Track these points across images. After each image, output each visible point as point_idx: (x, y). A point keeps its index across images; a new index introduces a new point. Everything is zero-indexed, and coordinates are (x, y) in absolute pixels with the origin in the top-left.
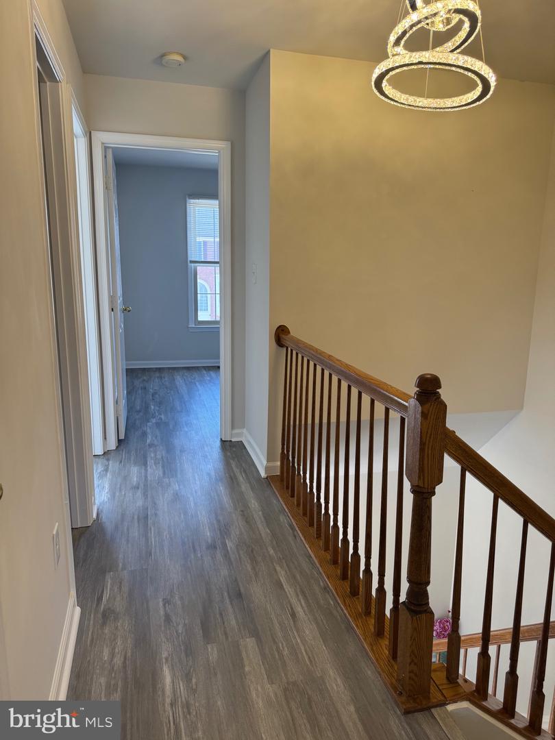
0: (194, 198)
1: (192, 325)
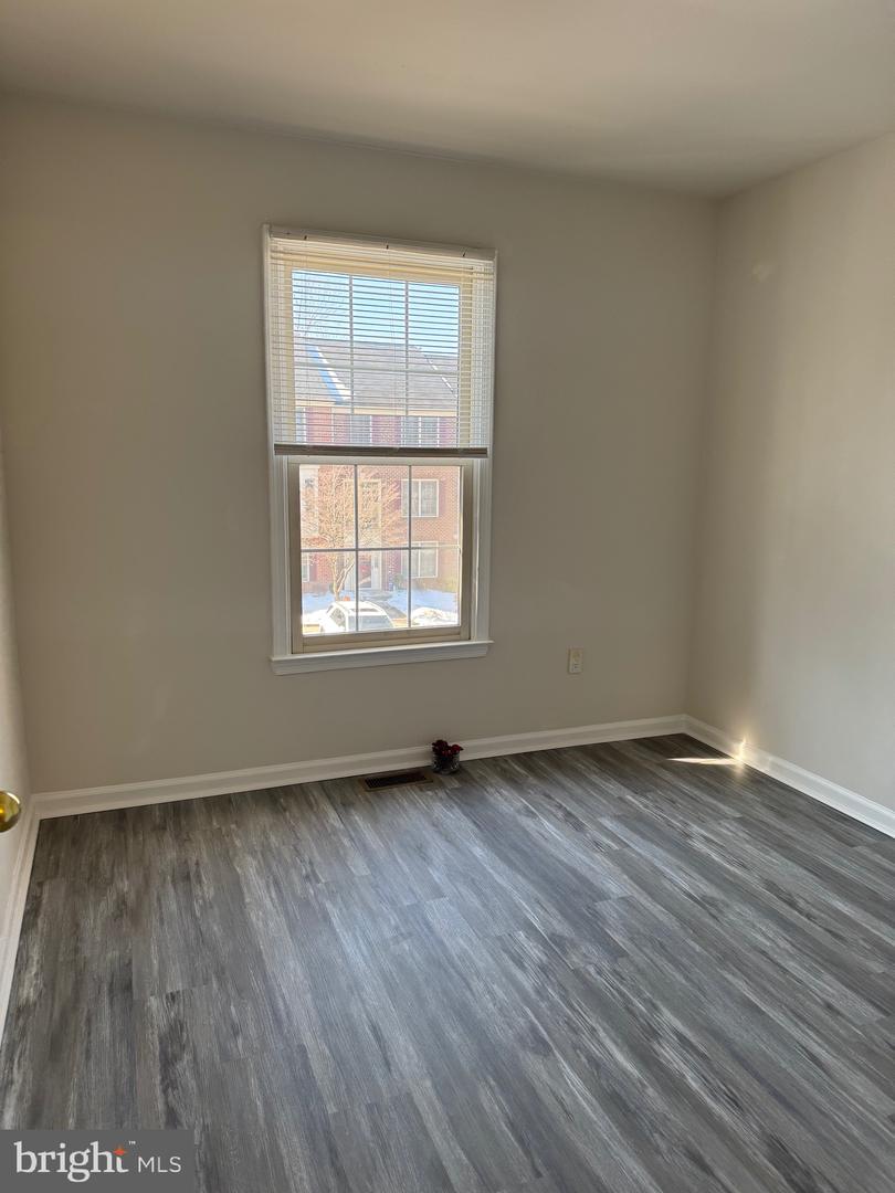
0: (288, 235)
1: (282, 655)
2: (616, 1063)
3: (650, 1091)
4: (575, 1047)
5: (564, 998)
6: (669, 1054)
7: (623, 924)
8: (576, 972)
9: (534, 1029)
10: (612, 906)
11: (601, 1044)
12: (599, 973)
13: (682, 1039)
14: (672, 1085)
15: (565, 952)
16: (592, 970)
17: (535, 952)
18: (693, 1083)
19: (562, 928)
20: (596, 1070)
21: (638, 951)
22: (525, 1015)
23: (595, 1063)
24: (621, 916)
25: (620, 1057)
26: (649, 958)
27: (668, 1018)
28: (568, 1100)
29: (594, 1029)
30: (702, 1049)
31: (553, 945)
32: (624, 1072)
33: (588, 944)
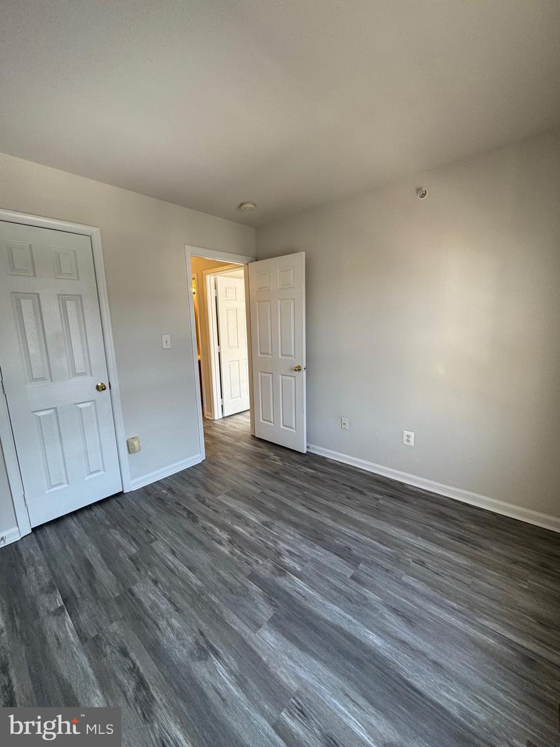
2: (241, 527)
3: (230, 523)
4: (255, 527)
5: (266, 543)
6: (225, 536)
7: (254, 600)
8: (266, 558)
9: (270, 528)
10: (264, 614)
11: (248, 532)
12: (257, 561)
13: (220, 543)
14: (224, 527)
15: (275, 567)
16: (260, 561)
17: (287, 561)
18: (217, 530)
19: (282, 582)
20: (247, 523)
21: (243, 582)
22: (275, 532)
23: (248, 525)
24: (257, 607)
25: (241, 529)
26: (236, 579)
27: (225, 550)
28: (252, 513)
29: (251, 536)
30: (214, 542)
31: (282, 570)
32: (238, 526)
33: (267, 576)
